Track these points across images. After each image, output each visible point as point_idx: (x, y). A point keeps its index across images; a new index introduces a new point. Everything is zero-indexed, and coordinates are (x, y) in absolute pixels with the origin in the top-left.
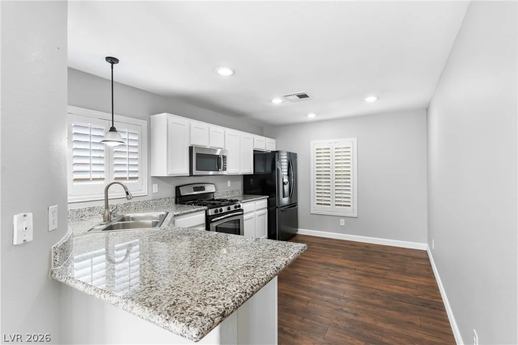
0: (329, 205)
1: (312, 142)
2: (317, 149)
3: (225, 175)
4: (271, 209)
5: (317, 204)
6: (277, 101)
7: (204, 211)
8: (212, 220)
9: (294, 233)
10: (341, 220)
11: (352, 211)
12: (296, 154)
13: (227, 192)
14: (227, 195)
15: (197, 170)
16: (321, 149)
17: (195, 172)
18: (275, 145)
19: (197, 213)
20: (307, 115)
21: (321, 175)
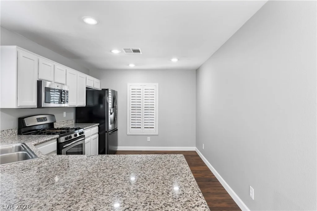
0: (140, 128)
1: (129, 84)
2: (132, 89)
3: (66, 107)
4: (101, 133)
5: (132, 127)
6: (116, 52)
7: (56, 140)
8: (64, 147)
9: (115, 150)
10: (148, 137)
11: (155, 131)
12: (117, 92)
13: (63, 122)
14: (63, 124)
15: (45, 102)
16: (135, 89)
17: (44, 105)
18: (99, 84)
19: (51, 141)
20: (128, 65)
21: (135, 107)
